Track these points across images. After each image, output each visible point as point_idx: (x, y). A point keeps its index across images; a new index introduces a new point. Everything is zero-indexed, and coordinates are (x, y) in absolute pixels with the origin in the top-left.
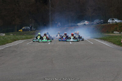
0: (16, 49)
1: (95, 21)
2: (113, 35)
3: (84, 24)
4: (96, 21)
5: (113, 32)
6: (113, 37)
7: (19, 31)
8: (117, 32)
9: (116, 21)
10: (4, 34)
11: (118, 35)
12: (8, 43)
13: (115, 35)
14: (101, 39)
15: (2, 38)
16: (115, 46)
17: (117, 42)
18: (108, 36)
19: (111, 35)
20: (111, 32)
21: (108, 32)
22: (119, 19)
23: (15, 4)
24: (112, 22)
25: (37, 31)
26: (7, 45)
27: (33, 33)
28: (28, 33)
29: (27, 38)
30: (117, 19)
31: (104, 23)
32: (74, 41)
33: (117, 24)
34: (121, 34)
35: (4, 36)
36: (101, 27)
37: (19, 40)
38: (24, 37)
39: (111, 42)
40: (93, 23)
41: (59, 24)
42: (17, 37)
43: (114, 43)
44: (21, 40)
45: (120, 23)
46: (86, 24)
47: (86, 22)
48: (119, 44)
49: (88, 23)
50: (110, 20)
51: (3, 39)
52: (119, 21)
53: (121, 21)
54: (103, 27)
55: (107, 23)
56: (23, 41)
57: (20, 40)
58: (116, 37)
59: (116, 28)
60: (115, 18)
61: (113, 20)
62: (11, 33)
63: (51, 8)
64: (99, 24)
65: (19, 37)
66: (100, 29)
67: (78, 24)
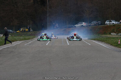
0: (14, 50)
2: (110, 36)
3: (82, 25)
4: (94, 23)
5: (110, 34)
6: (110, 38)
7: (17, 32)
8: (114, 34)
9: (113, 22)
11: (115, 36)
13: (112, 36)
14: (98, 40)
16: (113, 47)
17: (114, 43)
18: (105, 38)
19: (109, 36)
20: (108, 33)
21: (105, 33)
22: (116, 21)
23: (14, 6)
24: (110, 24)
25: (35, 32)
26: (5, 46)
27: (30, 34)
28: (26, 34)
29: (25, 39)
30: (114, 21)
31: (101, 24)
32: (77, 40)
33: (114, 25)
34: (118, 35)
36: (99, 28)
37: (16, 41)
38: (22, 38)
39: (109, 43)
40: (90, 24)
41: (57, 25)
42: (15, 38)
43: (111, 45)
45: (118, 25)
46: (84, 25)
47: (84, 23)
48: (116, 45)
49: (85, 25)
50: (107, 22)
52: (116, 23)
53: (118, 22)
54: (101, 28)
55: (105, 24)
56: (21, 42)
57: (18, 40)
58: (113, 38)
59: (114, 30)
60: (113, 19)
61: (110, 21)
63: (49, 10)
64: (96, 25)
65: (17, 38)
66: (97, 30)
67: (75, 25)
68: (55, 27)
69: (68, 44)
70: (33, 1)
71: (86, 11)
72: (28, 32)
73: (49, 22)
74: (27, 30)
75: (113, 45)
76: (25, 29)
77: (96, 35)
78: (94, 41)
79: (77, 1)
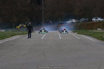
0: (13, 43)
1: (82, 19)
2: (96, 31)
3: (72, 22)
5: (96, 29)
6: (96, 33)
7: (17, 27)
8: (100, 29)
9: (99, 19)
10: (4, 31)
11: (101, 31)
12: (7, 38)
13: (98, 31)
14: (86, 35)
15: (1, 33)
16: (99, 41)
19: (95, 31)
20: (95, 28)
21: (92, 29)
22: (101, 18)
23: (13, 5)
24: (96, 21)
26: (6, 40)
30: (100, 18)
31: (89, 21)
33: (100, 22)
34: (103, 31)
35: (4, 32)
36: (87, 24)
38: (20, 33)
39: (95, 37)
40: (80, 21)
43: (97, 39)
44: (19, 35)
45: (103, 22)
46: (74, 22)
47: (74, 20)
48: (101, 39)
50: (94, 19)
51: (3, 34)
52: (102, 20)
53: (103, 19)
54: (88, 24)
55: (92, 21)
56: (20, 36)
57: (17, 35)
58: (99, 33)
59: (99, 26)
61: (97, 18)
62: (10, 29)
63: (44, 8)
64: (84, 22)
65: (16, 33)
66: (85, 26)
67: (67, 22)
68: (49, 24)
69: (61, 38)
70: (30, 1)
71: (76, 10)
72: (25, 27)
73: (44, 19)
74: (25, 26)
75: (99, 39)
76: (23, 25)
77: (84, 30)
78: (82, 36)
79: (68, 1)
